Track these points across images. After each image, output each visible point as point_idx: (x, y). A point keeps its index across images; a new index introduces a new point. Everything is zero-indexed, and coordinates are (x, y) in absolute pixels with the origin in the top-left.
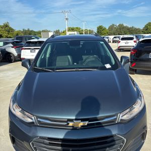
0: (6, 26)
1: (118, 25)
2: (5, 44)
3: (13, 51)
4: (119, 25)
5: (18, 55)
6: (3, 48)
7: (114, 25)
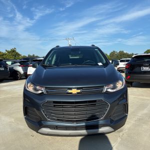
0: (13, 51)
1: (118, 52)
2: (14, 63)
3: (20, 69)
4: (120, 52)
5: (24, 73)
6: (11, 66)
7: (114, 52)
